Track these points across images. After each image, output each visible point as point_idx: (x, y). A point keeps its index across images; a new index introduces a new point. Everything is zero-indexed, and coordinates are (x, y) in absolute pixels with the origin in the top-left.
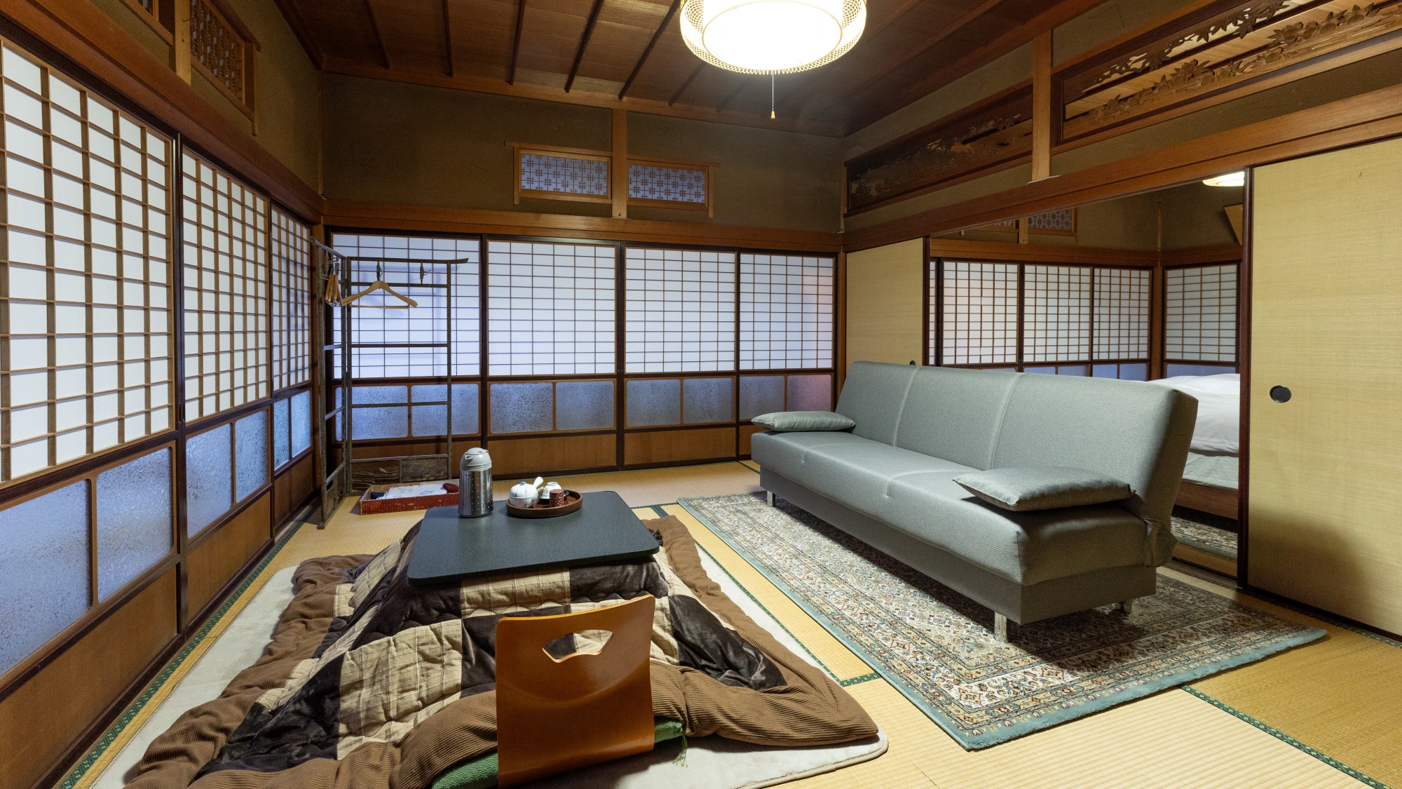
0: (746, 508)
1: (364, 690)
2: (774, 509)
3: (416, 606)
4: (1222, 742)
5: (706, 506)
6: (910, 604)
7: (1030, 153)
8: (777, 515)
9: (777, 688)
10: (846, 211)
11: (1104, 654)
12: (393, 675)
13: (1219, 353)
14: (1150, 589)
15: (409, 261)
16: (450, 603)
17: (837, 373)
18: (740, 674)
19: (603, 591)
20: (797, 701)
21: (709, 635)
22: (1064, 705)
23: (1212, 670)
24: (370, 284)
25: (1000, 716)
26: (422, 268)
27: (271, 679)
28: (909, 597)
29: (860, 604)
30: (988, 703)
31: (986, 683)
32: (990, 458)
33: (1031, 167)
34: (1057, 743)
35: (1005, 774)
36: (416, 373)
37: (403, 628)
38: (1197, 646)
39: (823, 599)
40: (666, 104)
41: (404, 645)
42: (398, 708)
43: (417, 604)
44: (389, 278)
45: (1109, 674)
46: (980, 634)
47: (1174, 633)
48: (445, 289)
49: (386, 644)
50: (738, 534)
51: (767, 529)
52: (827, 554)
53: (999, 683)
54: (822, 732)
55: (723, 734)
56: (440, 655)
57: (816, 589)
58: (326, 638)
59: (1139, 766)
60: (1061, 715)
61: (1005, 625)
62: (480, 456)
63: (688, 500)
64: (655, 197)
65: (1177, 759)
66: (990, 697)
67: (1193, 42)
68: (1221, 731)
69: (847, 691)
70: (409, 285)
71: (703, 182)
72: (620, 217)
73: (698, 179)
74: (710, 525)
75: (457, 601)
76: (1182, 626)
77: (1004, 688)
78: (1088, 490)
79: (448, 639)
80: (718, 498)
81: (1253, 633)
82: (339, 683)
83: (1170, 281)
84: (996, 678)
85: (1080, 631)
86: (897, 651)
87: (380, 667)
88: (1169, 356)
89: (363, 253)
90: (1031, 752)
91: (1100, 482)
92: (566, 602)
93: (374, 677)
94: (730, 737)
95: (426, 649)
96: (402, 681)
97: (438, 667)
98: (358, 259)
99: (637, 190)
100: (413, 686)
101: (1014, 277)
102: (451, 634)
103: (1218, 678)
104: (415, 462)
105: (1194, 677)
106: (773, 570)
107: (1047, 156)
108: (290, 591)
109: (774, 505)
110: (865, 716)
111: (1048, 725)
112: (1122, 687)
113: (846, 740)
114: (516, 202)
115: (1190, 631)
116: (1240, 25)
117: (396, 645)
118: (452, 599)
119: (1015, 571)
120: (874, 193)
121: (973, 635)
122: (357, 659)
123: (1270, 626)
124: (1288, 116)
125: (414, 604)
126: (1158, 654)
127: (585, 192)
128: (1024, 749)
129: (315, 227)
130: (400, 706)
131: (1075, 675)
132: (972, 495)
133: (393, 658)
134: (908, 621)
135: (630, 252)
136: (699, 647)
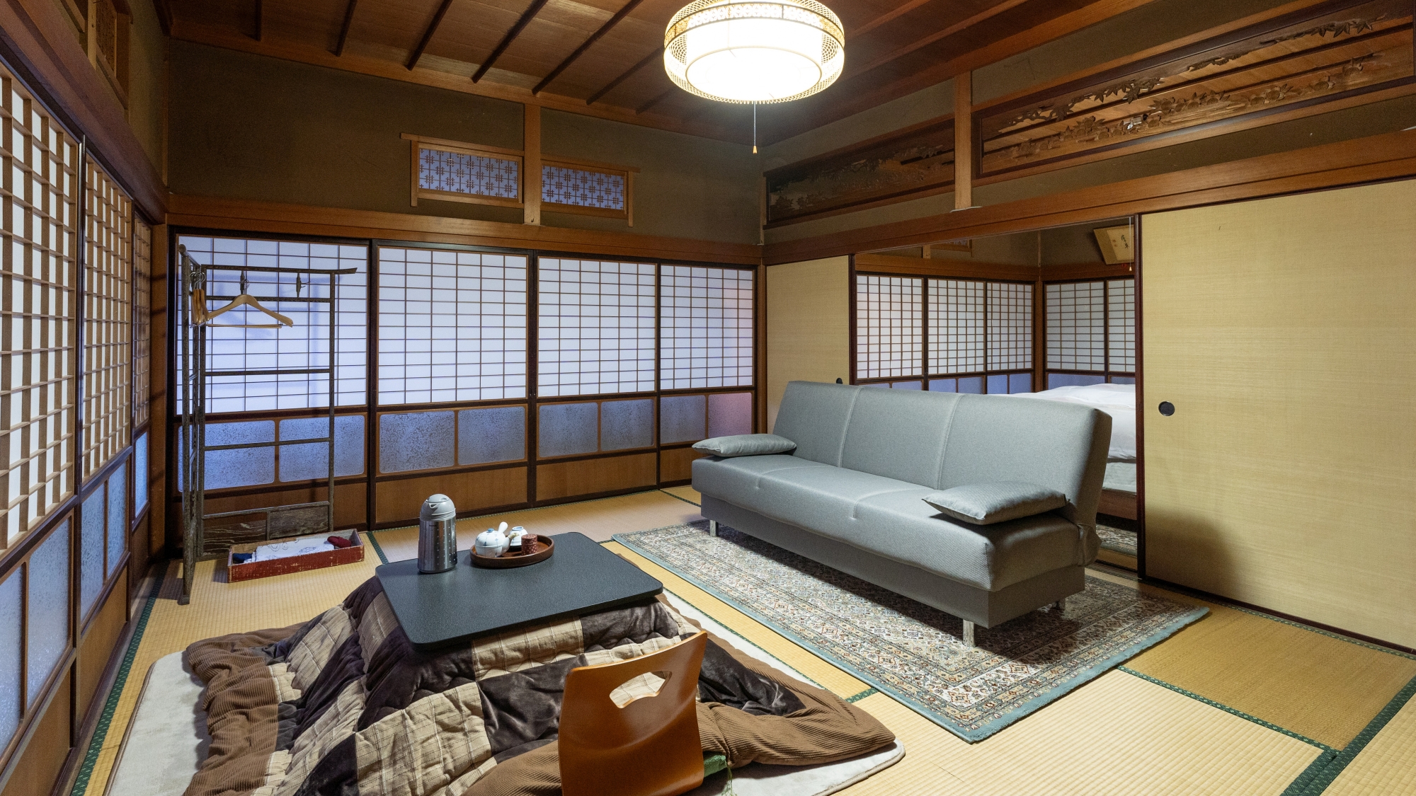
0: (690, 540)
1: (384, 772)
2: (719, 539)
3: (427, 673)
4: (1155, 707)
5: (646, 541)
6: (882, 621)
7: (953, 182)
8: (725, 545)
9: (798, 712)
10: (765, 222)
11: (1054, 648)
12: (416, 750)
13: (1091, 363)
14: (1079, 587)
15: (278, 270)
16: (463, 666)
17: (758, 390)
18: (760, 703)
19: (615, 637)
20: (820, 721)
21: (726, 670)
22: (1036, 694)
23: (1137, 651)
24: (233, 298)
25: (988, 711)
26: (298, 279)
27: (243, 779)
28: (879, 615)
29: (838, 626)
30: (976, 701)
31: (968, 684)
32: (936, 475)
33: (954, 197)
34: (1037, 727)
35: (1005, 758)
36: (285, 404)
37: (415, 699)
38: (1121, 632)
39: (801, 625)
40: (584, 102)
41: (422, 717)
42: (425, 785)
43: (427, 671)
44: (253, 290)
45: (1062, 664)
46: (950, 642)
47: (1102, 623)
48: (328, 305)
49: (400, 718)
50: (693, 569)
51: (719, 560)
52: (788, 580)
53: (979, 684)
54: (850, 746)
55: (763, 761)
56: (461, 723)
57: (791, 616)
58: (281, 727)
59: (1103, 735)
60: (1036, 703)
61: (972, 632)
62: (444, 503)
63: (626, 536)
64: (570, 202)
65: (1127, 725)
66: (976, 695)
67: (1092, 102)
68: (1153, 699)
69: (857, 706)
70: (279, 299)
71: (621, 187)
72: (533, 224)
73: (616, 184)
74: (659, 561)
75: (469, 662)
76: (1106, 617)
77: (984, 687)
78: (1035, 501)
79: (467, 705)
80: (656, 531)
81: (1159, 616)
82: (356, 767)
83: (1049, 295)
84: (975, 679)
85: (1031, 629)
86: (886, 666)
87: (399, 743)
88: (1050, 366)
89: (219, 260)
90: (1020, 736)
91: (1043, 494)
92: (579, 653)
93: (393, 755)
94: (770, 762)
95: (444, 718)
96: (425, 755)
97: (460, 735)
98: (214, 267)
99: (550, 194)
100: (437, 760)
101: (918, 291)
102: (469, 699)
103: (1141, 656)
104: (286, 513)
105: (1125, 658)
106: (743, 602)
107: (969, 186)
108: (189, 681)
109: (718, 535)
110: (882, 727)
111: (1028, 712)
112: (1075, 673)
113: (871, 750)
114: (414, 203)
115: (1113, 620)
116: (1128, 92)
117: (412, 718)
118: (463, 661)
119: (986, 582)
120: (796, 206)
121: (945, 644)
122: (372, 738)
123: (1169, 609)
124: (1165, 175)
125: (424, 671)
126: (1094, 642)
127: (493, 193)
128: (1013, 735)
129: (156, 228)
130: (427, 782)
131: (1037, 668)
132: (939, 512)
133: (413, 732)
134: (886, 637)
135: (543, 262)
136: (717, 683)
